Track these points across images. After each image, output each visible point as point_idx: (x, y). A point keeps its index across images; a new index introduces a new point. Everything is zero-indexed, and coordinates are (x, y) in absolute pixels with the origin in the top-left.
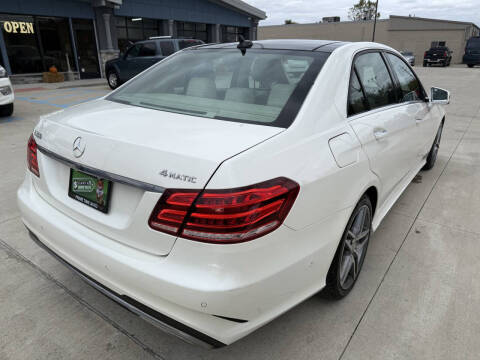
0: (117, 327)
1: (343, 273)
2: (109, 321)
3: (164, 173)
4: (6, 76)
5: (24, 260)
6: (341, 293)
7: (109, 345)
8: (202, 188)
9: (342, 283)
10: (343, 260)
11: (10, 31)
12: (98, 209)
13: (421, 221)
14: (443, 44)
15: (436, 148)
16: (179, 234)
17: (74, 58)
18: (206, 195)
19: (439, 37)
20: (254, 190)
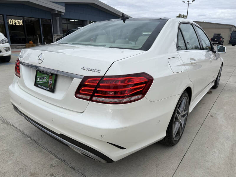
0: (56, 157)
1: (175, 131)
2: (52, 154)
3: (83, 69)
4: (8, 43)
5: (10, 125)
6: (174, 142)
7: (52, 165)
8: (103, 75)
9: (174, 136)
10: (175, 124)
11: (11, 24)
12: (49, 91)
13: (213, 111)
14: (219, 34)
15: (219, 78)
16: (91, 100)
17: (41, 36)
18: (105, 79)
19: (217, 31)
20: (130, 77)
